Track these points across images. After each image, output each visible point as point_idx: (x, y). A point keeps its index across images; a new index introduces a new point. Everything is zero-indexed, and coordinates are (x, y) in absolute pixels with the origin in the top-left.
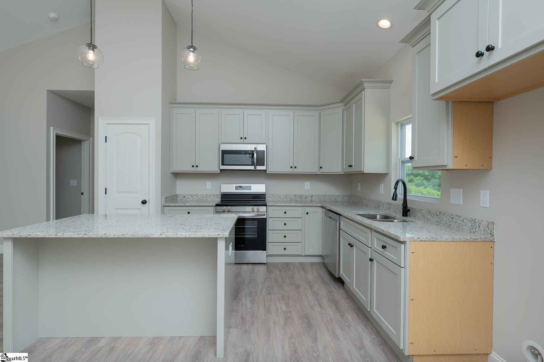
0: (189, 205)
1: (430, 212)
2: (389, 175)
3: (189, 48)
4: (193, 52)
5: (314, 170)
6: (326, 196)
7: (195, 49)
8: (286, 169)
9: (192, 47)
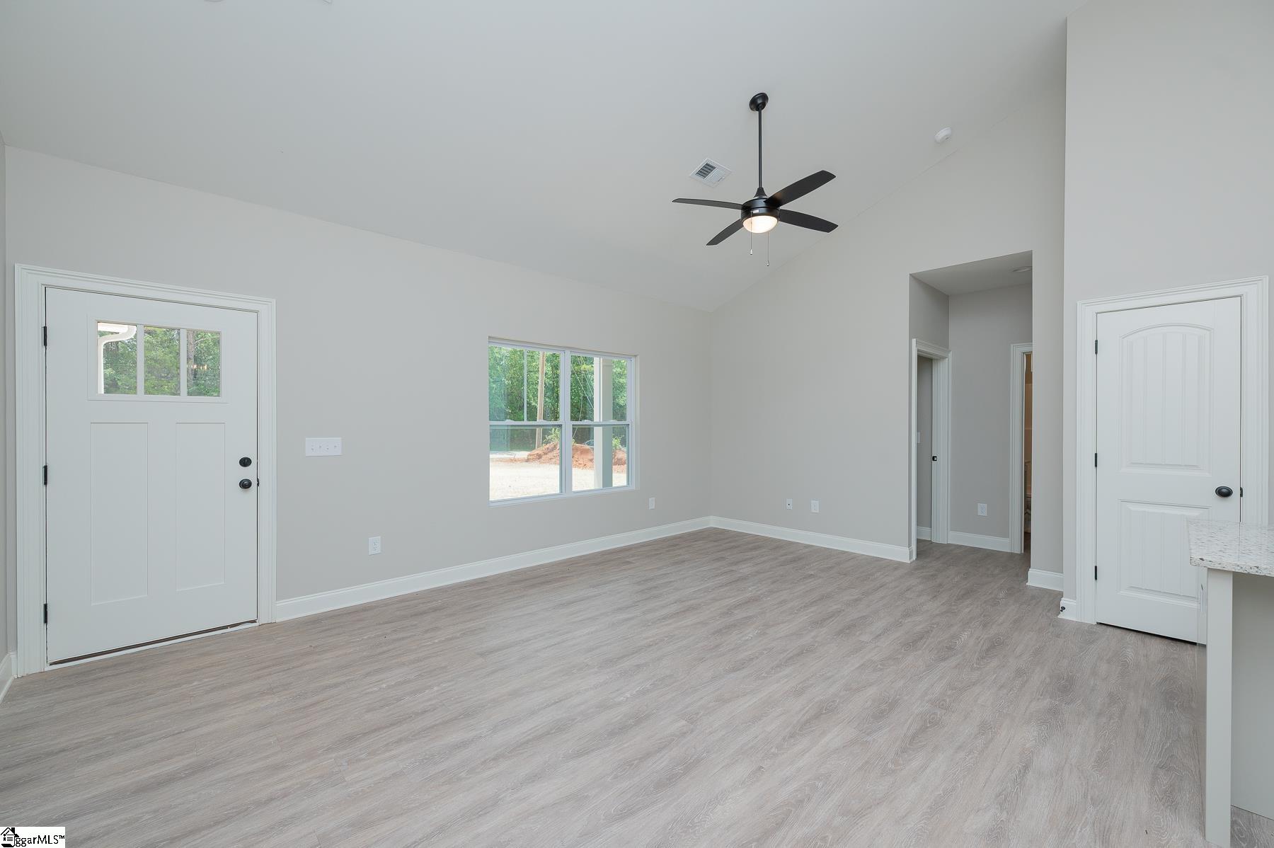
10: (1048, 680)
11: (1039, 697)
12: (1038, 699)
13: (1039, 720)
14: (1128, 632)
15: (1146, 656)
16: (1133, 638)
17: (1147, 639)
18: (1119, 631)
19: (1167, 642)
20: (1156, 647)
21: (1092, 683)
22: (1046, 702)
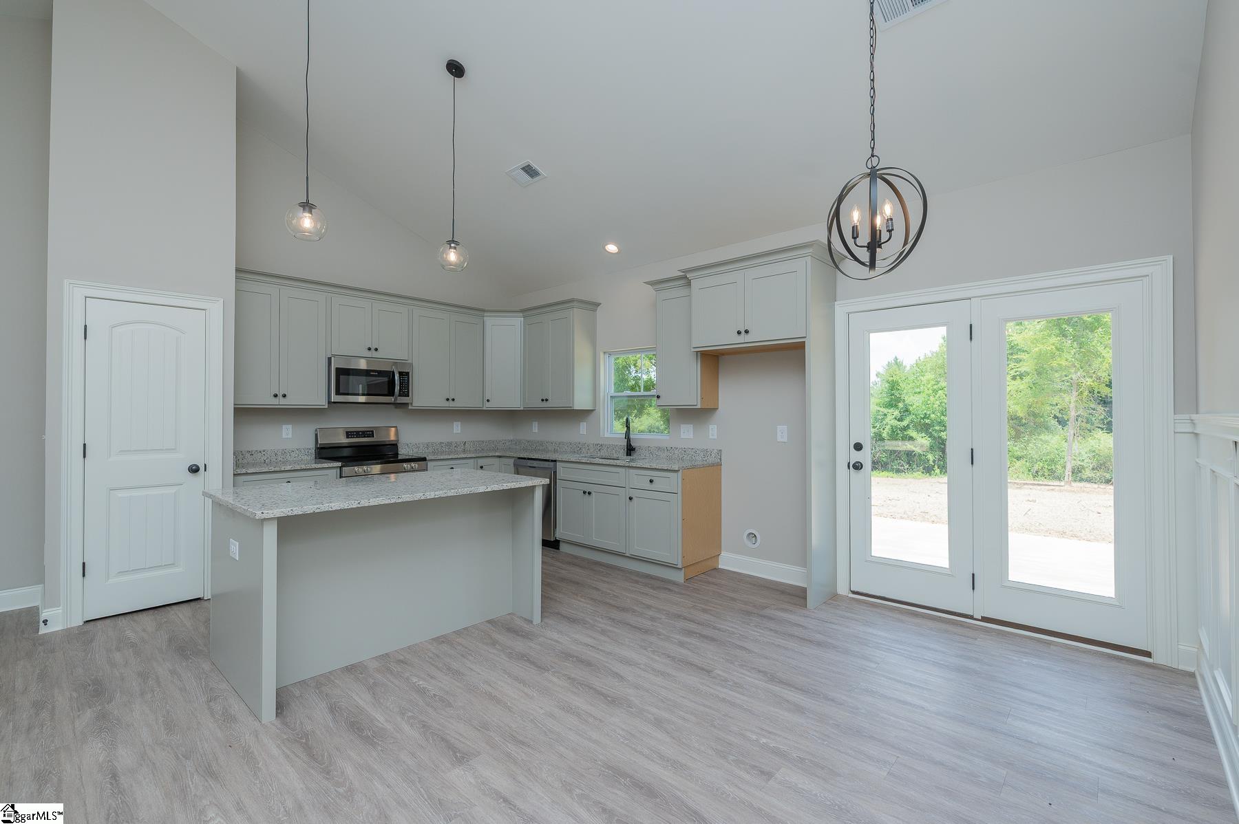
0: (288, 468)
1: (659, 449)
2: (595, 412)
3: (450, 242)
4: (455, 248)
5: (475, 403)
6: (483, 442)
7: (457, 243)
8: (440, 403)
9: (453, 241)
10: (75, 695)
11: (78, 713)
12: (79, 716)
13: (94, 732)
14: (116, 618)
15: (144, 630)
16: (124, 620)
17: (135, 616)
18: (108, 621)
19: (151, 612)
20: (145, 619)
21: (117, 674)
22: (89, 714)
